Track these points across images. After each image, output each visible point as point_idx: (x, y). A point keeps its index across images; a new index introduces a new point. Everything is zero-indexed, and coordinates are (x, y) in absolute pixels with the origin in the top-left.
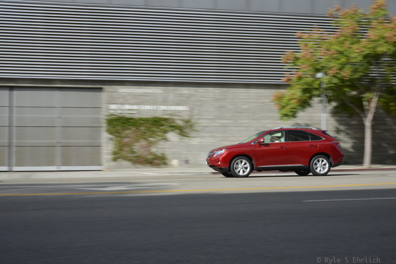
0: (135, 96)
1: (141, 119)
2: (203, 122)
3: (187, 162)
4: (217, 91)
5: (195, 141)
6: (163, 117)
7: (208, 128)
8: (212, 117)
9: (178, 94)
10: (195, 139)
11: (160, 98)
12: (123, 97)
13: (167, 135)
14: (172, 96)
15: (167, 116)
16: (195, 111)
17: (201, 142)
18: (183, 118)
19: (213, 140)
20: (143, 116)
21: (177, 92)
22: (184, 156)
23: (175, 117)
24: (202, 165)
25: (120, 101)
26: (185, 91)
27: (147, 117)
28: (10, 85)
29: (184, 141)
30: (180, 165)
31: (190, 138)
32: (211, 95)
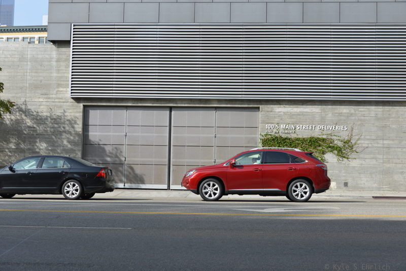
0: (291, 115)
1: (298, 139)
2: (364, 143)
3: (346, 184)
4: (380, 110)
5: (354, 163)
6: (320, 137)
7: (370, 149)
8: (373, 137)
9: (337, 113)
10: (354, 161)
11: (318, 118)
12: (279, 116)
13: (325, 156)
14: (330, 115)
15: (324, 137)
16: (355, 131)
17: (362, 164)
18: (342, 138)
19: (374, 162)
20: (300, 137)
21: (336, 111)
22: (343, 178)
23: (334, 137)
24: (363, 189)
25: (276, 120)
26: (345, 110)
27: (304, 137)
28: (170, 105)
29: (343, 162)
30: (339, 187)
31: (349, 160)
32: (373, 114)
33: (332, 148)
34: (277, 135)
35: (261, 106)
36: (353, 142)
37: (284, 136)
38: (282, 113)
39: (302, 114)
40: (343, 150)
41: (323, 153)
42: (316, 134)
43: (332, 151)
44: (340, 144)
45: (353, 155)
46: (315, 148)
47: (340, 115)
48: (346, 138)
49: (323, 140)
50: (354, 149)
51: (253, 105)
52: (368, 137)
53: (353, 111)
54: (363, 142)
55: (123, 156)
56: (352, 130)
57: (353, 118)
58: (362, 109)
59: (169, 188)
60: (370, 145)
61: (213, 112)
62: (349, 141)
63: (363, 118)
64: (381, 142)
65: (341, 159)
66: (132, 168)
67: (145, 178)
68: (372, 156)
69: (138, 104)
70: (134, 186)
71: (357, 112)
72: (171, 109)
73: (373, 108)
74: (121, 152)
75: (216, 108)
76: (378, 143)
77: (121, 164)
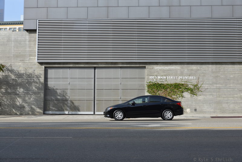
0: (164, 71)
1: (168, 85)
3: (195, 110)
5: (200, 98)
6: (180, 83)
7: (209, 90)
8: (211, 83)
9: (190, 69)
10: (200, 96)
11: (179, 72)
12: (157, 72)
13: (183, 94)
14: (186, 70)
15: (183, 83)
16: (200, 79)
17: (204, 98)
18: (193, 84)
19: (211, 97)
20: (169, 83)
21: (189, 68)
22: (194, 106)
23: (188, 83)
24: (205, 112)
25: (156, 74)
26: (194, 67)
27: (171, 83)
28: (94, 66)
29: (194, 97)
30: (191, 112)
31: (197, 96)
32: (210, 69)
33: (188, 89)
34: (156, 82)
35: (146, 66)
36: (199, 85)
37: (160, 83)
38: (159, 70)
39: (170, 70)
40: (194, 90)
41: (182, 92)
42: (178, 81)
43: (187, 91)
44: (192, 87)
45: (199, 93)
46: (178, 89)
47: (192, 70)
48: (196, 84)
49: (182, 85)
50: (200, 90)
51: (142, 65)
52: (208, 83)
53: (199, 68)
54: (205, 85)
55: (68, 96)
56: (199, 79)
57: (199, 72)
58: (204, 66)
59: (94, 114)
60: (209, 87)
61: (119, 70)
62: (197, 85)
63: (205, 72)
64: (215, 85)
65: (192, 95)
66: (73, 103)
67: (80, 108)
68: (210, 93)
69: (76, 65)
70: (74, 113)
71: (201, 69)
72: (95, 68)
73: (210, 66)
74: (66, 93)
75: (121, 67)
76: (213, 86)
77: (67, 100)
